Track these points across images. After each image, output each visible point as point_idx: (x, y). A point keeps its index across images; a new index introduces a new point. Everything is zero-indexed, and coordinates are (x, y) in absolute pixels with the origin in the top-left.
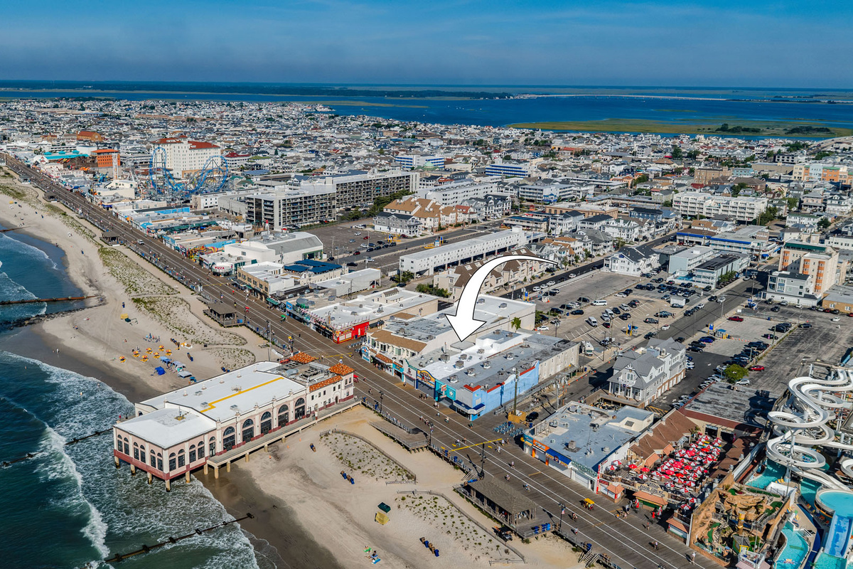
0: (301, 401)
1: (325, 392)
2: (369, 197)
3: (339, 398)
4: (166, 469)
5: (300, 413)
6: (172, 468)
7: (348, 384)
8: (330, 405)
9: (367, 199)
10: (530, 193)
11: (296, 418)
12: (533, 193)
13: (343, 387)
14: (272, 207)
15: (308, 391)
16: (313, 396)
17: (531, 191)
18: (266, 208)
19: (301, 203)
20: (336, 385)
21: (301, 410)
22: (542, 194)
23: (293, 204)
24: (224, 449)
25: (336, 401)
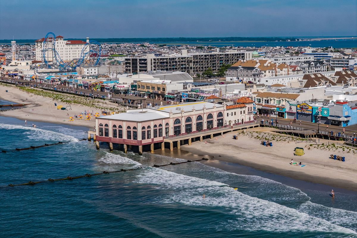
0: (220, 114)
1: (235, 113)
2: (214, 68)
3: (244, 121)
4: (139, 138)
5: (220, 124)
6: (143, 138)
7: (250, 111)
8: (239, 124)
9: (213, 70)
10: (339, 64)
11: (218, 126)
12: (341, 64)
13: (246, 112)
14: (146, 64)
15: (225, 109)
16: (228, 114)
17: (340, 62)
18: (141, 65)
19: (167, 62)
20: (243, 110)
21: (221, 121)
22: (348, 64)
23: (161, 63)
24: (174, 134)
25: (243, 123)
